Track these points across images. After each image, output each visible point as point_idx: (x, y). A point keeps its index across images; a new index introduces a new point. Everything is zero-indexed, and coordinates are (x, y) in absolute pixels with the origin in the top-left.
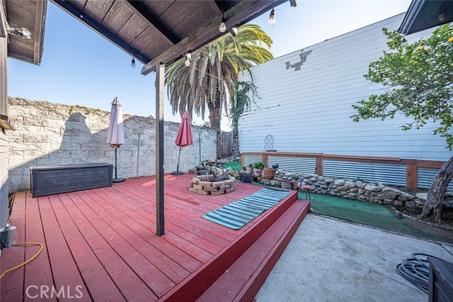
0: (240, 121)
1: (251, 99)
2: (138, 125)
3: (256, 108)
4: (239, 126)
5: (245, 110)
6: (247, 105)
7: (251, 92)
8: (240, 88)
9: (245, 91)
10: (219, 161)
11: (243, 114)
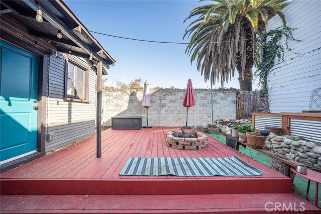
0: (270, 76)
1: (285, 47)
2: (162, 94)
3: (294, 56)
4: (268, 83)
5: (276, 63)
6: (279, 56)
7: (284, 38)
8: (269, 39)
9: (275, 40)
10: (237, 121)
11: (274, 67)
